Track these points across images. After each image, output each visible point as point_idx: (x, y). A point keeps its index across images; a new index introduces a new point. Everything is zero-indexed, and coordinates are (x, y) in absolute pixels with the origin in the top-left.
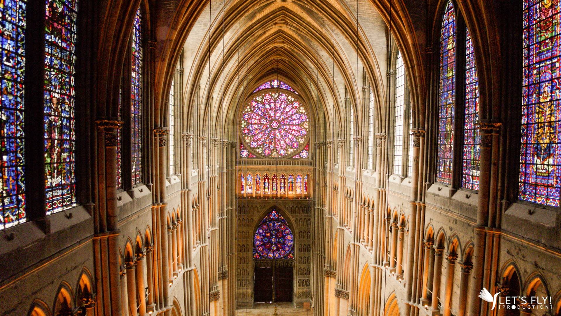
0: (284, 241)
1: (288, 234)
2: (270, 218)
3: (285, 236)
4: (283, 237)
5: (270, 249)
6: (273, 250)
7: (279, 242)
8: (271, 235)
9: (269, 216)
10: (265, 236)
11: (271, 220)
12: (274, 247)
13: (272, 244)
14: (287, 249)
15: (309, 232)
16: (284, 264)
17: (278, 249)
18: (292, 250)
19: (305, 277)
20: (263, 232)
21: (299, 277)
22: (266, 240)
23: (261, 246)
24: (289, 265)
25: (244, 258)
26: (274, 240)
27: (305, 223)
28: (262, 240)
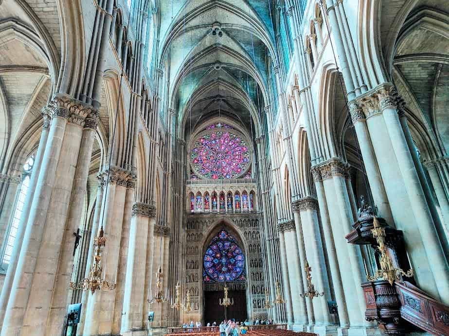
0: (235, 262)
1: (238, 254)
2: (219, 238)
3: (235, 256)
4: (234, 257)
5: (220, 271)
6: (223, 272)
7: (230, 263)
8: (221, 255)
9: (218, 236)
10: (215, 257)
11: (221, 240)
12: (224, 269)
13: (222, 266)
14: (238, 270)
15: (259, 245)
16: (235, 286)
17: (229, 271)
18: (243, 271)
19: (259, 296)
20: (213, 253)
21: (253, 296)
22: (216, 261)
23: (211, 268)
24: (242, 287)
25: (193, 275)
26: (224, 260)
27: (254, 236)
28: (212, 261)
